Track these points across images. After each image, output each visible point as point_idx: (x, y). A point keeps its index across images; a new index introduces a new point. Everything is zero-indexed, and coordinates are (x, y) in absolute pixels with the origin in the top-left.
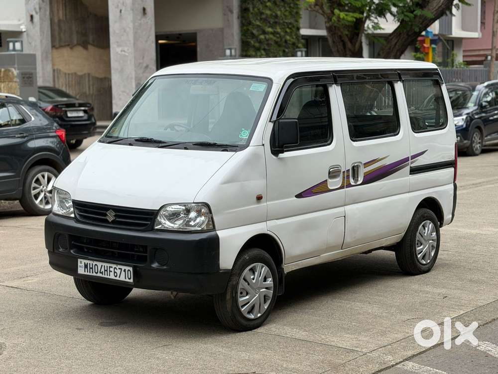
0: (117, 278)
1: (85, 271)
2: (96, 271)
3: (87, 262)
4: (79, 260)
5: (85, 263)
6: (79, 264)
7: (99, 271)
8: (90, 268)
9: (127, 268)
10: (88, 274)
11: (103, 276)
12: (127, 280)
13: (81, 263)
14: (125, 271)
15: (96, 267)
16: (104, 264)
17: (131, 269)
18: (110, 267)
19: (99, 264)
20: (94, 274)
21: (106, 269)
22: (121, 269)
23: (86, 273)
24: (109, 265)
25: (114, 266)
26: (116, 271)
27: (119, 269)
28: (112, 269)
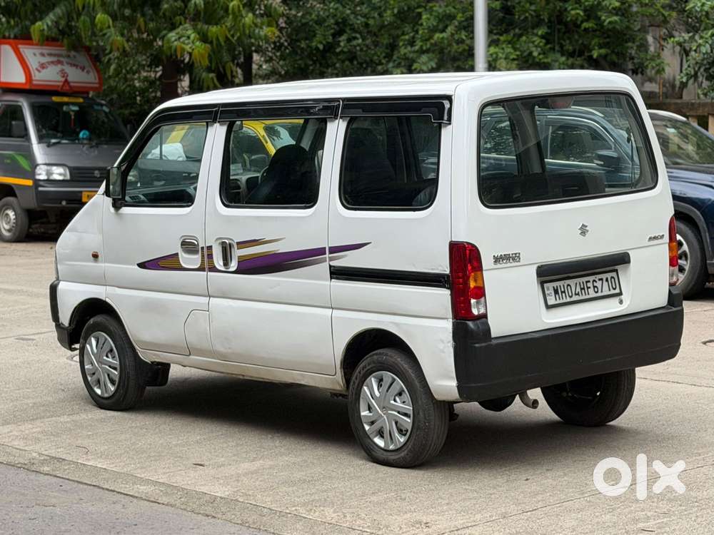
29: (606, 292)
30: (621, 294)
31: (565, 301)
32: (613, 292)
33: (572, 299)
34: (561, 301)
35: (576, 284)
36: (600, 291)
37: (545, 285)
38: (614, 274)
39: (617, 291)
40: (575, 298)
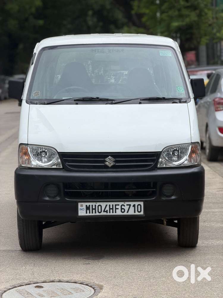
0: (125, 213)
1: (87, 213)
2: (100, 211)
3: (88, 204)
4: (80, 204)
5: (86, 206)
6: (79, 207)
7: (103, 210)
8: (93, 209)
9: (137, 203)
10: (91, 214)
11: (108, 214)
12: (137, 213)
13: (82, 206)
14: (134, 206)
15: (100, 207)
16: (108, 204)
17: (142, 204)
18: (116, 205)
19: (103, 205)
20: (97, 214)
21: (111, 207)
22: (130, 205)
23: (88, 214)
24: (114, 204)
25: (121, 204)
26: (123, 207)
27: (127, 205)
28: (119, 207)
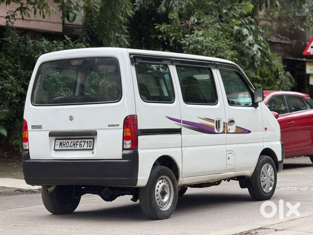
29: (85, 147)
30: (92, 149)
31: (64, 148)
32: (89, 148)
33: (67, 148)
34: (62, 148)
35: (72, 142)
36: (82, 146)
37: (57, 141)
38: (92, 140)
39: (91, 148)
40: (69, 148)
